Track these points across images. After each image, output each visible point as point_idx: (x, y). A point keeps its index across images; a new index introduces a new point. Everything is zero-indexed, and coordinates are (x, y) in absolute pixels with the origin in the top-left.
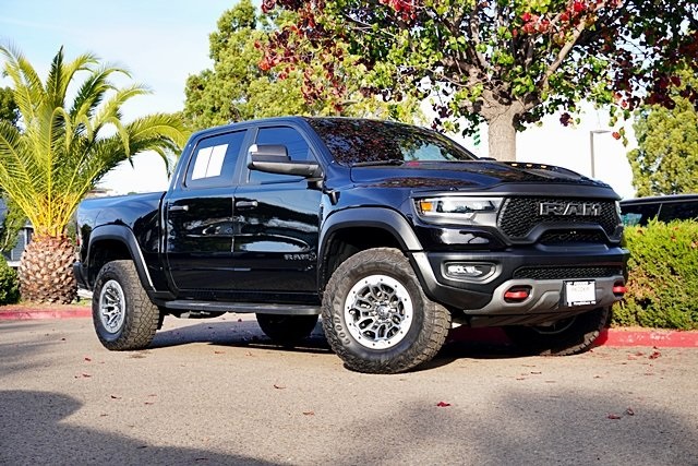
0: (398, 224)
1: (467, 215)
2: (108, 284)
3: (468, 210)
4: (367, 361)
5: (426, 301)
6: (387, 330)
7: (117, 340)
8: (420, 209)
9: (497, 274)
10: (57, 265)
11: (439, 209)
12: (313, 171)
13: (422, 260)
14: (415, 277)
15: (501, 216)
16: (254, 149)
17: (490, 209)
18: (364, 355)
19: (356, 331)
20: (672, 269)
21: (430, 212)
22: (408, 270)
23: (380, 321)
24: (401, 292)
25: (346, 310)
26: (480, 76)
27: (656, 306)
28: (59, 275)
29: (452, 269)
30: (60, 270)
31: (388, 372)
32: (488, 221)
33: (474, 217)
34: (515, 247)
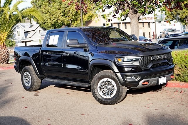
0: (112, 65)
1: (131, 62)
2: (26, 73)
3: (132, 60)
4: (104, 102)
5: (120, 85)
6: (110, 93)
7: (29, 89)
8: (118, 61)
9: (140, 78)
10: (3, 53)
11: (123, 61)
12: (86, 46)
13: (119, 75)
14: (117, 79)
15: (140, 62)
16: (68, 41)
17: (137, 60)
18: (104, 100)
19: (101, 93)
20: (185, 67)
21: (121, 61)
22: (115, 77)
23: (107, 90)
24: (113, 83)
25: (98, 88)
26: (128, 6)
27: (181, 76)
28: (4, 56)
29: (127, 77)
30: (4, 54)
31: (111, 105)
32: (137, 64)
33: (133, 63)
34: (144, 70)
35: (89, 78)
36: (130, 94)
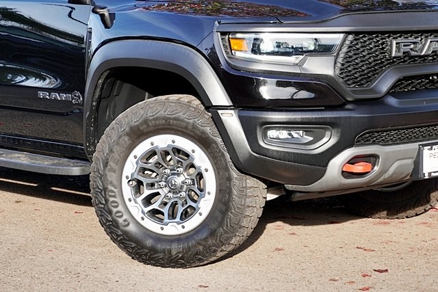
0: (198, 68)
1: (293, 59)
3: (298, 51)
4: (153, 250)
5: (235, 173)
6: (180, 210)
8: (229, 48)
9: (333, 141)
11: (256, 49)
13: (231, 120)
14: (219, 140)
15: (340, 60)
17: (323, 50)
18: (149, 243)
19: (137, 209)
21: (242, 52)
22: (210, 130)
23: (171, 195)
24: (201, 159)
25: (125, 181)
29: (272, 133)
31: (183, 266)
32: (322, 67)
33: (303, 62)
34: (358, 102)
35: (88, 132)
36: (279, 223)
